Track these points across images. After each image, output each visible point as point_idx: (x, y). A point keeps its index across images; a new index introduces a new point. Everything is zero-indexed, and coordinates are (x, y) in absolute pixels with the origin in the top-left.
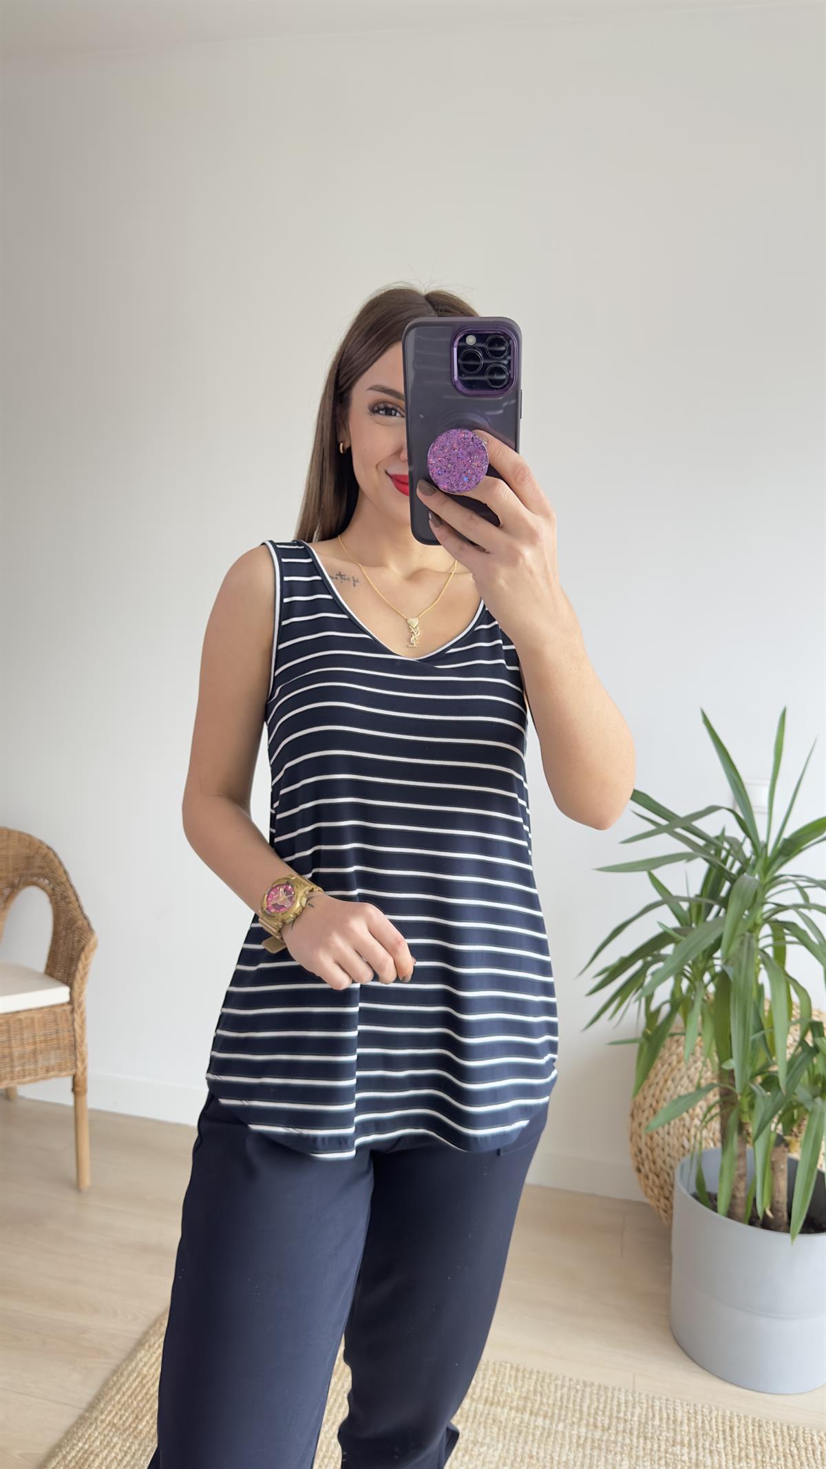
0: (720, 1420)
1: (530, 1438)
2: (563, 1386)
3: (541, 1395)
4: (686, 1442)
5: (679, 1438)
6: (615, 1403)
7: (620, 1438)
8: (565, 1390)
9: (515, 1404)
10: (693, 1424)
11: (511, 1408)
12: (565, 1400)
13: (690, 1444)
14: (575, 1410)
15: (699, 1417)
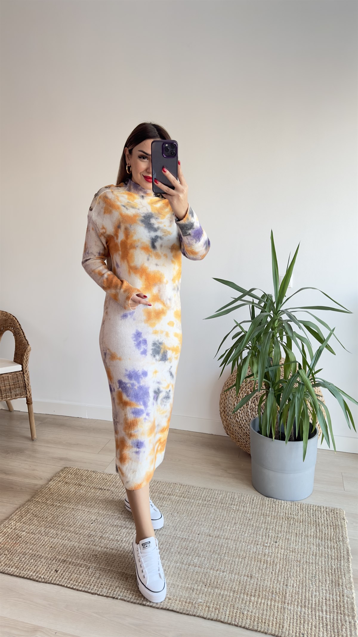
0: (250, 498)
1: (181, 504)
2: (196, 489)
3: (188, 492)
4: (236, 504)
5: (233, 503)
6: (214, 493)
7: (213, 503)
8: (197, 491)
9: (178, 495)
10: (240, 499)
11: (177, 496)
12: (196, 493)
13: (237, 505)
14: (199, 496)
15: (242, 497)
